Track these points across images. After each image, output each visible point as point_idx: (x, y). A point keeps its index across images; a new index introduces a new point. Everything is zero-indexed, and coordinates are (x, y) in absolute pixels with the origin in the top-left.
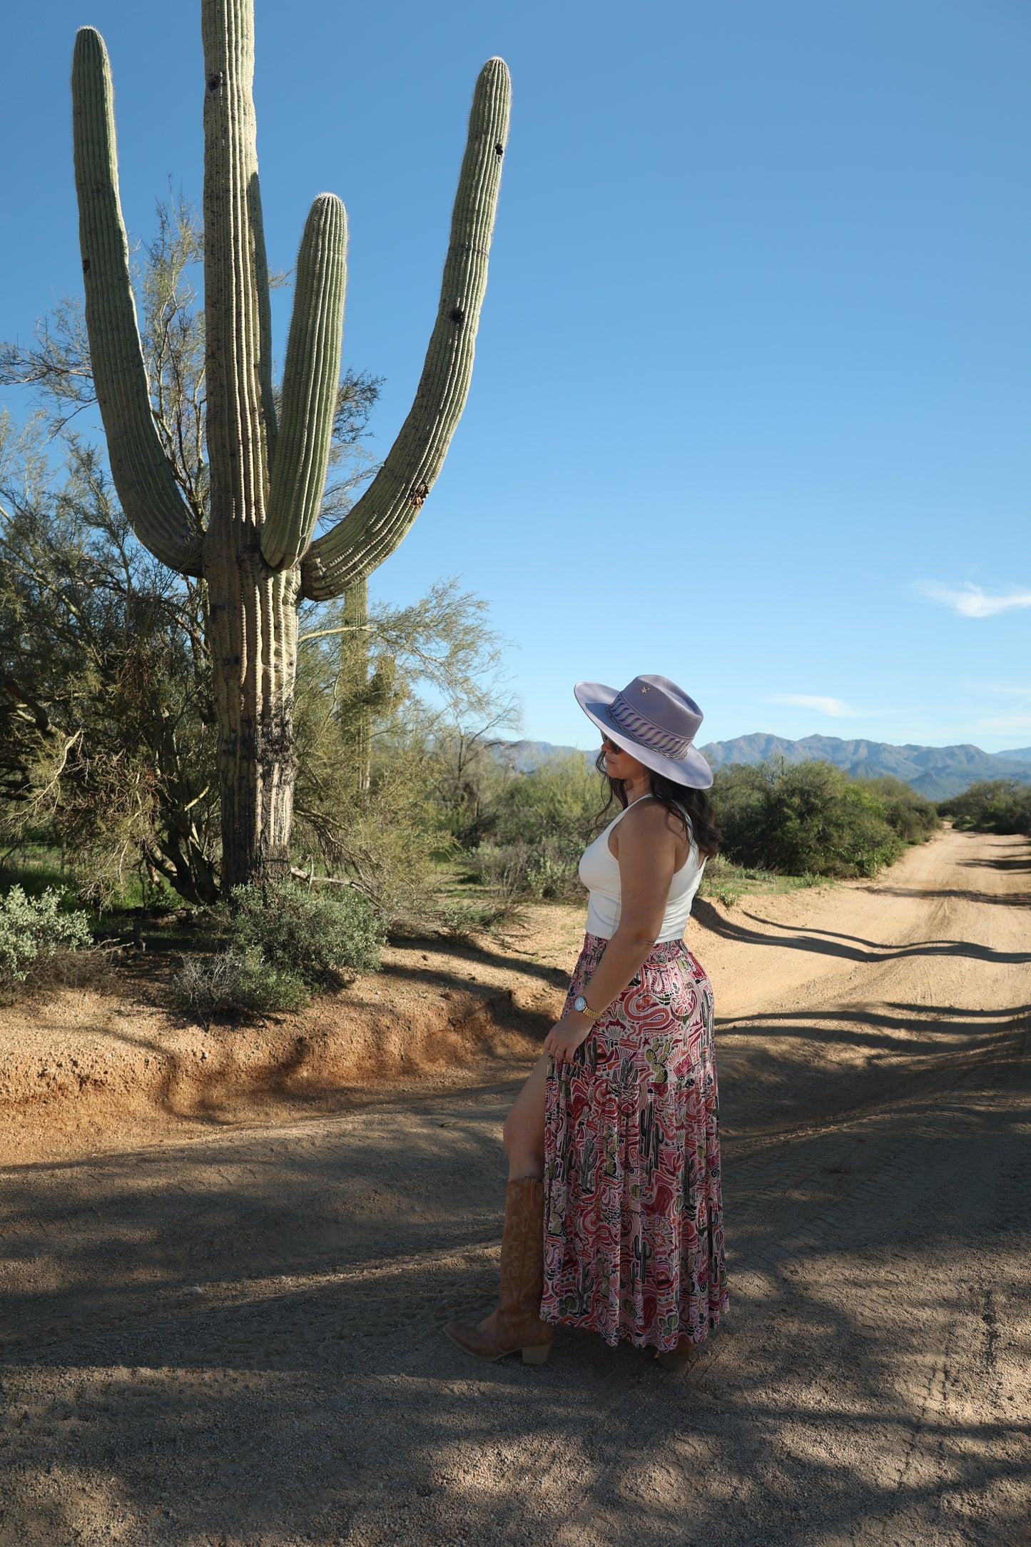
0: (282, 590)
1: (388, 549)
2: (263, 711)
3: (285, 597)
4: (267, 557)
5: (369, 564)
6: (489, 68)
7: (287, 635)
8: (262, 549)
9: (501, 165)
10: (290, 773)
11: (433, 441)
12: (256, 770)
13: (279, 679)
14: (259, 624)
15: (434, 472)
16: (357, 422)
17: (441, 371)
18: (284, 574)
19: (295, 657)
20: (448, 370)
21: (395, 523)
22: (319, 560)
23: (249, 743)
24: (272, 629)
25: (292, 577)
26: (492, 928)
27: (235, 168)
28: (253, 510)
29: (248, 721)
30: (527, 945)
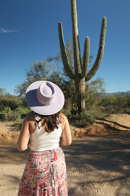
1: (95, 74)
2: (82, 94)
3: (84, 81)
4: (82, 77)
5: (92, 76)
6: (104, 18)
7: (84, 85)
9: (106, 29)
10: (85, 100)
11: (99, 62)
12: (81, 100)
13: (83, 90)
14: (81, 85)
15: (99, 65)
16: (90, 61)
19: (85, 87)
21: (95, 72)
22: (87, 77)
23: (80, 97)
25: (84, 79)
26: (107, 117)
27: (76, 35)
28: (80, 72)
29: (80, 95)
30: (111, 119)
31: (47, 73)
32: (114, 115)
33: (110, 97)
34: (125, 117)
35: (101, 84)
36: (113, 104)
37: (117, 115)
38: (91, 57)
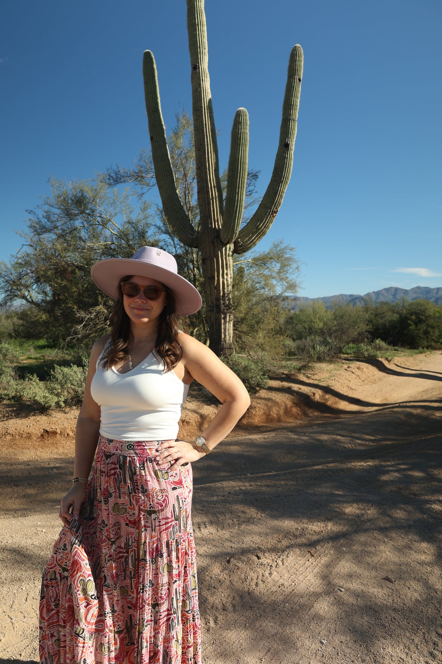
0: (228, 252)
1: (264, 233)
2: (223, 295)
3: (229, 254)
4: (223, 240)
5: (257, 240)
6: (295, 49)
7: (230, 267)
8: (221, 237)
9: (300, 86)
10: (232, 317)
11: (280, 193)
12: (221, 316)
13: (227, 283)
14: (220, 264)
15: (280, 204)
16: (251, 188)
17: (282, 166)
18: (228, 246)
19: (232, 275)
20: (284, 166)
21: (266, 224)
22: (240, 240)
23: (218, 307)
24: (225, 266)
25: (231, 246)
26: (302, 371)
27: (204, 99)
28: (216, 223)
29: (218, 299)
30: (316, 377)
31: (104, 224)
32: (324, 365)
33: (314, 311)
34: (358, 372)
35: (283, 266)
36: (322, 333)
37: (332, 366)
38: (254, 176)
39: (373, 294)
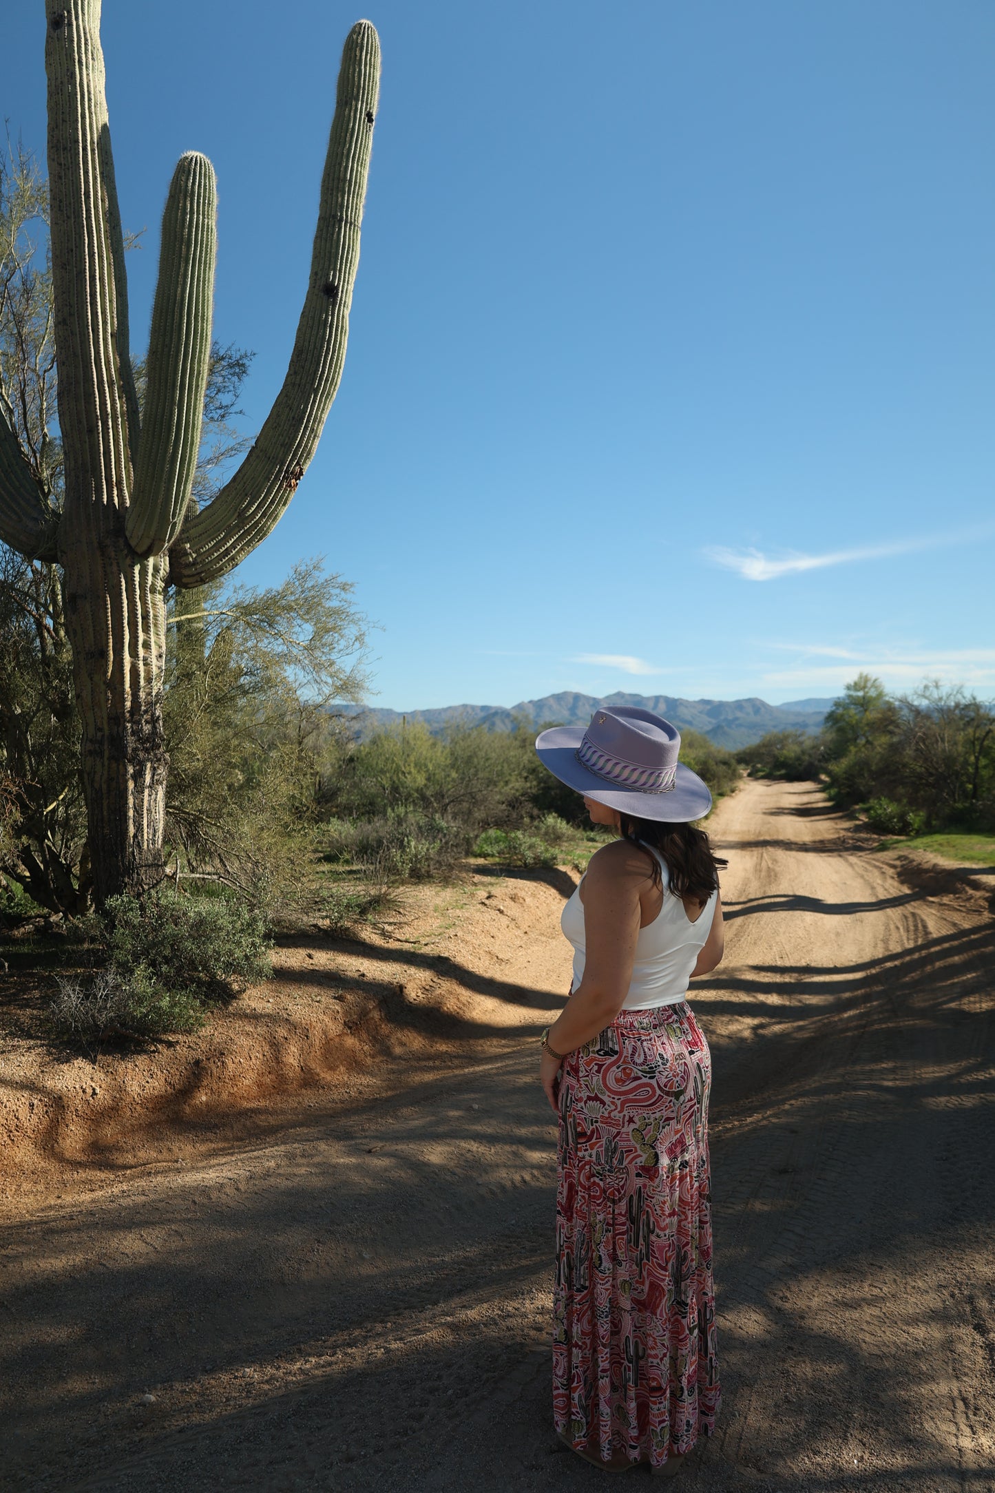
0: (150, 578)
1: (261, 533)
2: (132, 707)
3: (153, 585)
4: (133, 543)
5: (242, 549)
7: (155, 625)
8: (128, 534)
10: (162, 771)
11: (308, 421)
12: (126, 771)
13: (148, 672)
14: (126, 614)
15: (309, 453)
16: (225, 399)
17: (315, 347)
18: (151, 561)
19: (164, 648)
20: (322, 347)
21: (269, 507)
22: (188, 545)
23: (117, 742)
24: (140, 621)
25: (160, 563)
26: (369, 917)
28: (115, 492)
29: (116, 719)
30: (407, 933)
32: (429, 895)
33: (405, 741)
34: (512, 909)
35: (322, 631)
36: (423, 799)
37: (448, 894)
38: (236, 367)
39: (531, 705)
